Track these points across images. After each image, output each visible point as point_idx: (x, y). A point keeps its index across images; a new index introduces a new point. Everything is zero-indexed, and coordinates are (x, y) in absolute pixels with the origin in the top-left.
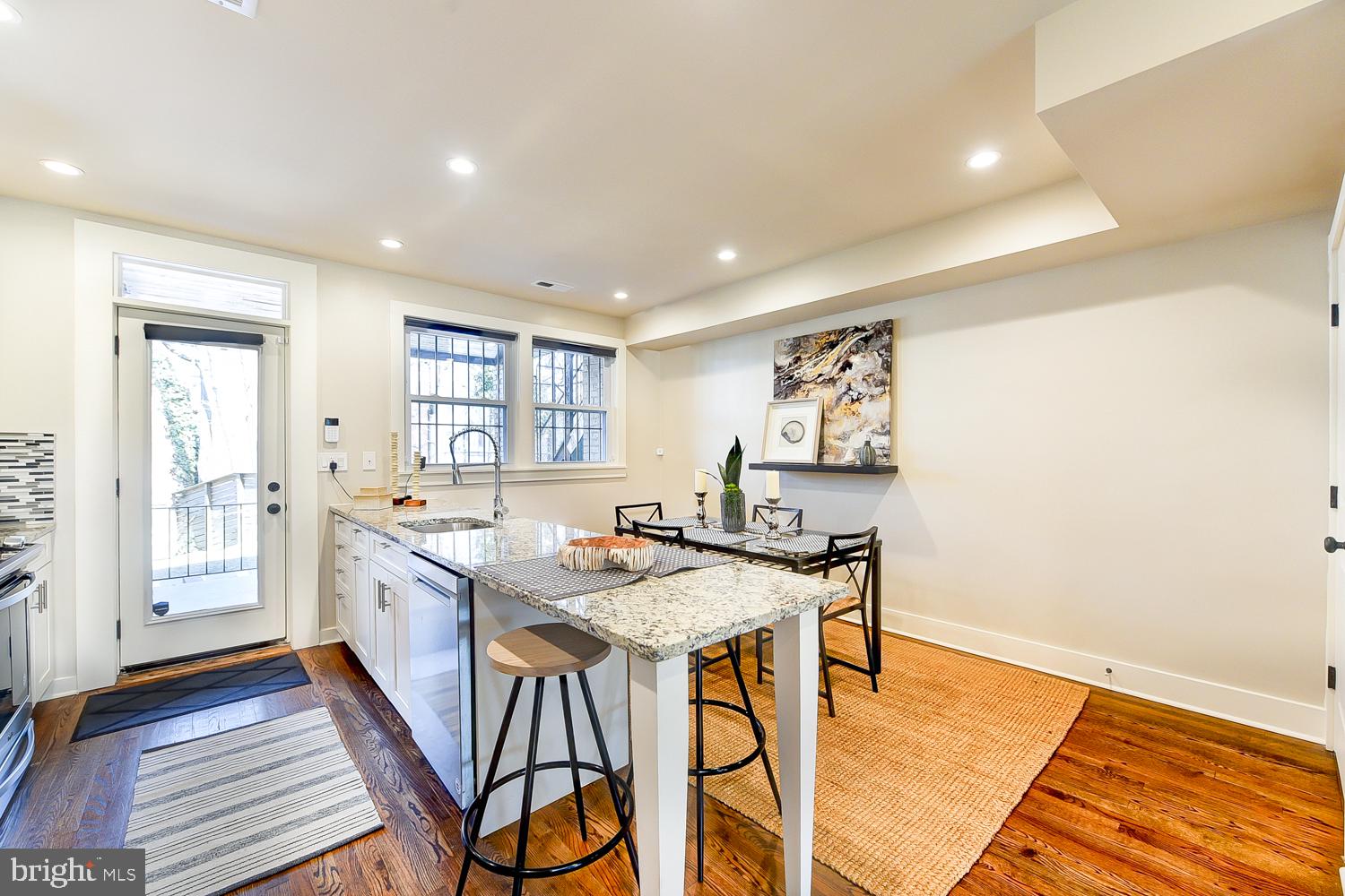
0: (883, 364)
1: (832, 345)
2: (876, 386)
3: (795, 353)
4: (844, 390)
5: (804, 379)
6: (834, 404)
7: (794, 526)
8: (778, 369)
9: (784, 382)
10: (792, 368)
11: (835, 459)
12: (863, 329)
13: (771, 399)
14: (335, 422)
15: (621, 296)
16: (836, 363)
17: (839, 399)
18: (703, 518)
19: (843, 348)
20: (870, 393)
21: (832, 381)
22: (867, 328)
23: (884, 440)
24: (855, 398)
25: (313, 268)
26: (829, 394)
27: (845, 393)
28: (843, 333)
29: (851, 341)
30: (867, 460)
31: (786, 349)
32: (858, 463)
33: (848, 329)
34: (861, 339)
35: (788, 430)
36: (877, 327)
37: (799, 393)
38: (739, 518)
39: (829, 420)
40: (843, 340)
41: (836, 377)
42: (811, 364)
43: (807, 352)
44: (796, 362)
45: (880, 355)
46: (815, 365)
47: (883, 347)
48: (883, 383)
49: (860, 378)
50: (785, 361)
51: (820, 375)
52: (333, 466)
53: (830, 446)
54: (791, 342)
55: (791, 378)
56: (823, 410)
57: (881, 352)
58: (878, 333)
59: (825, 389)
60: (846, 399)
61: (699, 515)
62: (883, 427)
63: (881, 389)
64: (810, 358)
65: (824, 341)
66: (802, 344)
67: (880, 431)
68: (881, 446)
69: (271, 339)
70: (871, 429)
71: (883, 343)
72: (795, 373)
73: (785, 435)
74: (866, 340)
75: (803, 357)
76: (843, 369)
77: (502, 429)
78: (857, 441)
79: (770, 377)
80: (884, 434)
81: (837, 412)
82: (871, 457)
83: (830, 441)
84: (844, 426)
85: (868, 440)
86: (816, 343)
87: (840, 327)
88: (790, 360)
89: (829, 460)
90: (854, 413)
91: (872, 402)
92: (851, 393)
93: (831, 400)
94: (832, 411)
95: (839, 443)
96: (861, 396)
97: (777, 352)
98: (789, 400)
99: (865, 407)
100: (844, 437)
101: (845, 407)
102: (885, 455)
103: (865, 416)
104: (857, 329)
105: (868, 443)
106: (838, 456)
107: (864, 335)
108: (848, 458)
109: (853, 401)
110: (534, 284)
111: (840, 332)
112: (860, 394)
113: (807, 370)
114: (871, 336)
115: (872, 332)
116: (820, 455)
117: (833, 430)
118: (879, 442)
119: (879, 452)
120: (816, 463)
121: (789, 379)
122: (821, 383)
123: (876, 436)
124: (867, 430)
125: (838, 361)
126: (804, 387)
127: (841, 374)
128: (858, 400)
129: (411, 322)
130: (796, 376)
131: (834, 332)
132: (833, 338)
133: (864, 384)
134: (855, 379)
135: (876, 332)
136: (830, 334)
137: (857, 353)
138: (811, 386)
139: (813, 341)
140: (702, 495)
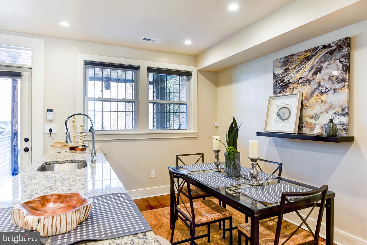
0: (343, 68)
1: (308, 59)
2: (338, 83)
3: (285, 66)
4: (316, 86)
5: (291, 81)
6: (309, 96)
7: (277, 174)
8: (275, 76)
9: (279, 84)
10: (284, 75)
11: (310, 131)
12: (329, 46)
13: (272, 94)
14: (50, 110)
15: (188, 42)
16: (311, 70)
17: (313, 92)
18: (218, 165)
19: (315, 60)
20: (334, 88)
21: (308, 81)
22: (332, 45)
23: (344, 119)
24: (323, 91)
25: (42, 41)
26: (306, 89)
27: (316, 89)
28: (315, 51)
29: (320, 55)
30: (330, 131)
31: (280, 64)
32: (324, 134)
33: (318, 47)
34: (327, 53)
35: (281, 112)
36: (339, 43)
37: (288, 90)
38: (234, 168)
39: (306, 106)
40: (316, 54)
41: (311, 79)
42: (295, 72)
43: (292, 65)
44: (286, 72)
45: (341, 62)
46: (298, 72)
47: (343, 56)
48: (343, 80)
49: (326, 78)
50: (279, 71)
51: (301, 78)
52: (50, 131)
53: (307, 122)
54: (283, 60)
55: (284, 80)
56: (302, 100)
57: (342, 60)
58: (340, 47)
59: (303, 87)
60: (317, 92)
61: (215, 163)
62: (343, 110)
63: (341, 85)
64: (294, 68)
65: (303, 57)
66: (290, 60)
67: (341, 113)
68: (342, 123)
69: (25, 74)
70: (334, 111)
71: (343, 54)
72: (285, 78)
73: (279, 115)
74: (331, 53)
75: (290, 68)
76: (315, 73)
77: (133, 113)
78: (324, 120)
79: (271, 81)
80: (344, 115)
81: (312, 101)
82: (333, 130)
83: (306, 119)
84: (316, 110)
85: (332, 118)
86: (298, 59)
87: (313, 47)
88: (282, 70)
89: (306, 131)
90: (322, 101)
91: (335, 94)
92: (320, 88)
93: (307, 94)
94: (308, 100)
95: (312, 121)
96: (328, 90)
97: (275, 66)
98: (282, 94)
99: (331, 97)
100: (316, 117)
101: (316, 97)
102: (345, 129)
103: (330, 103)
104: (324, 47)
105: (331, 121)
106: (312, 129)
107: (329, 50)
108: (317, 131)
109: (322, 93)
110: (142, 40)
111: (313, 50)
112: (326, 89)
113: (293, 76)
114: (335, 50)
115: (335, 47)
116: (300, 128)
117: (308, 112)
118: (339, 120)
119: (339, 127)
120: (296, 132)
121: (282, 82)
122: (301, 83)
123: (338, 117)
124: (332, 112)
125: (312, 68)
126: (291, 86)
127: (314, 77)
128: (325, 92)
129: (88, 63)
130: (286, 80)
131: (310, 50)
132: (309, 54)
133: (330, 82)
134: (323, 79)
135: (338, 47)
136: (307, 52)
137: (325, 62)
138: (295, 85)
139: (296, 58)
140: (218, 152)
